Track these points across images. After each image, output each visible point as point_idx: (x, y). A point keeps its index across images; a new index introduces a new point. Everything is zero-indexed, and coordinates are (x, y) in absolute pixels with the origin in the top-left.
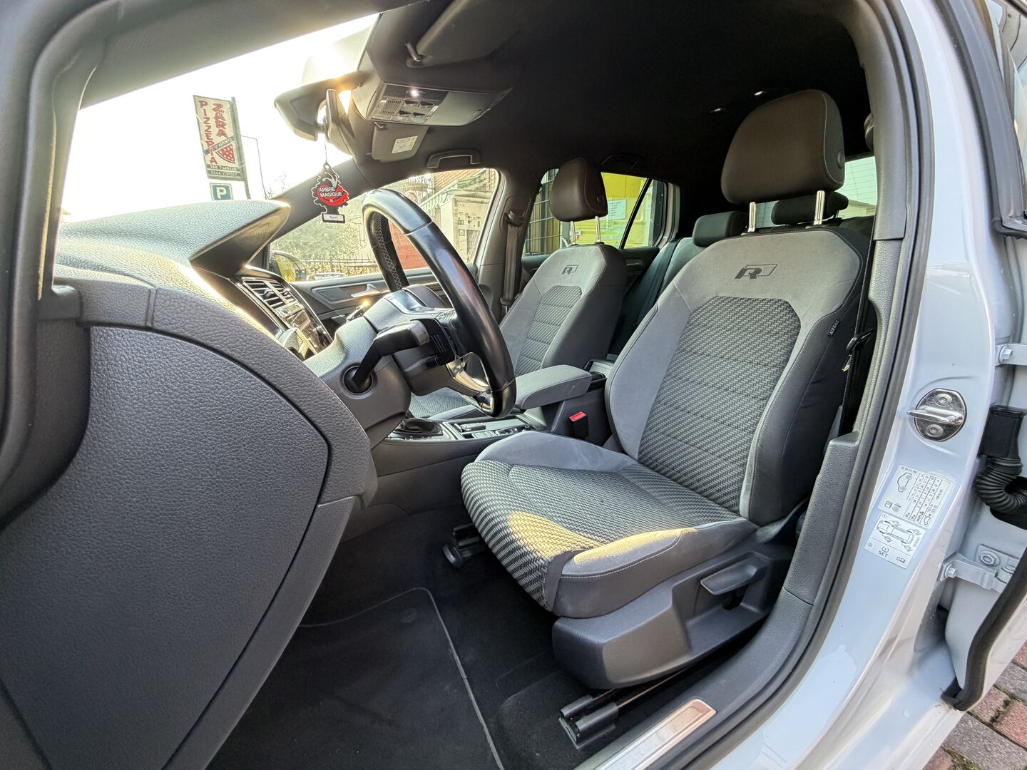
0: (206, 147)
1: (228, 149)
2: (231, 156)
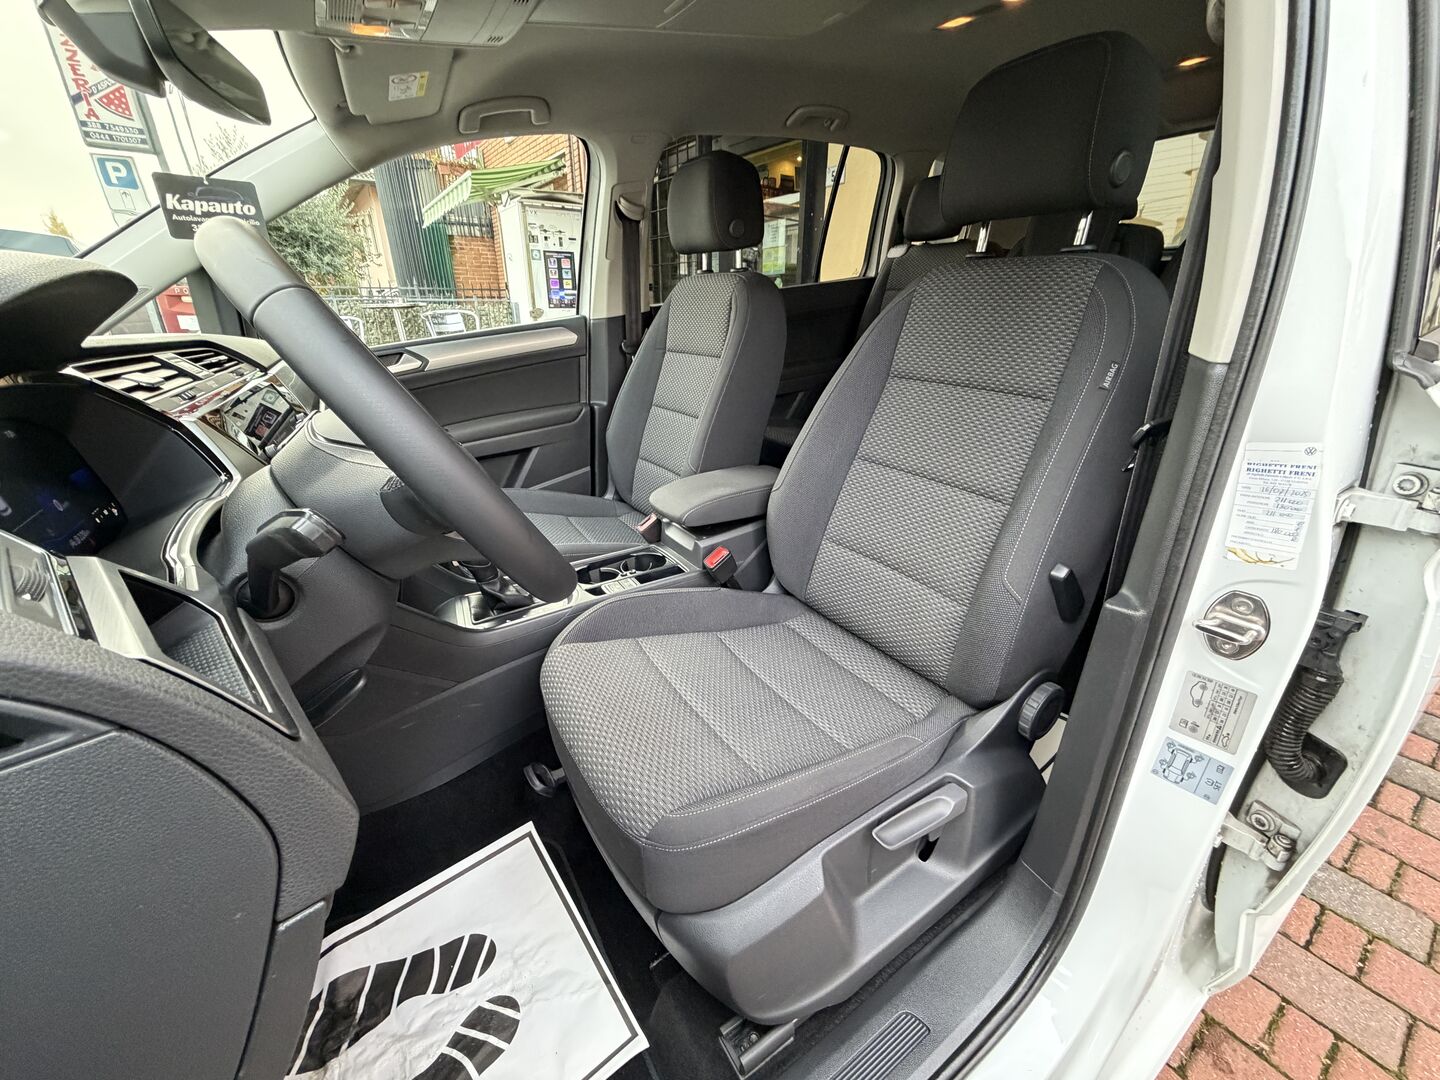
0: (74, 91)
1: (117, 94)
2: (123, 106)
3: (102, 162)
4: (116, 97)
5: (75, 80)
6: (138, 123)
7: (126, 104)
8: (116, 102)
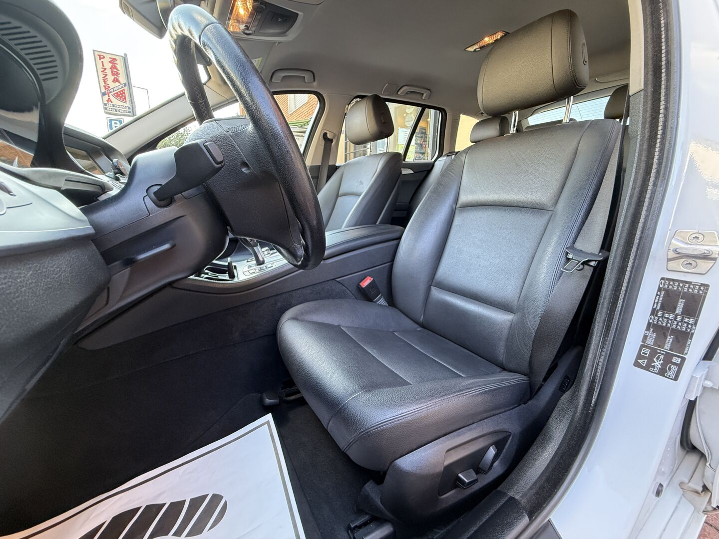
0: (103, 90)
1: (122, 92)
2: (123, 97)
3: (110, 121)
4: (121, 94)
5: (105, 86)
6: (128, 104)
7: (125, 97)
8: (121, 96)
